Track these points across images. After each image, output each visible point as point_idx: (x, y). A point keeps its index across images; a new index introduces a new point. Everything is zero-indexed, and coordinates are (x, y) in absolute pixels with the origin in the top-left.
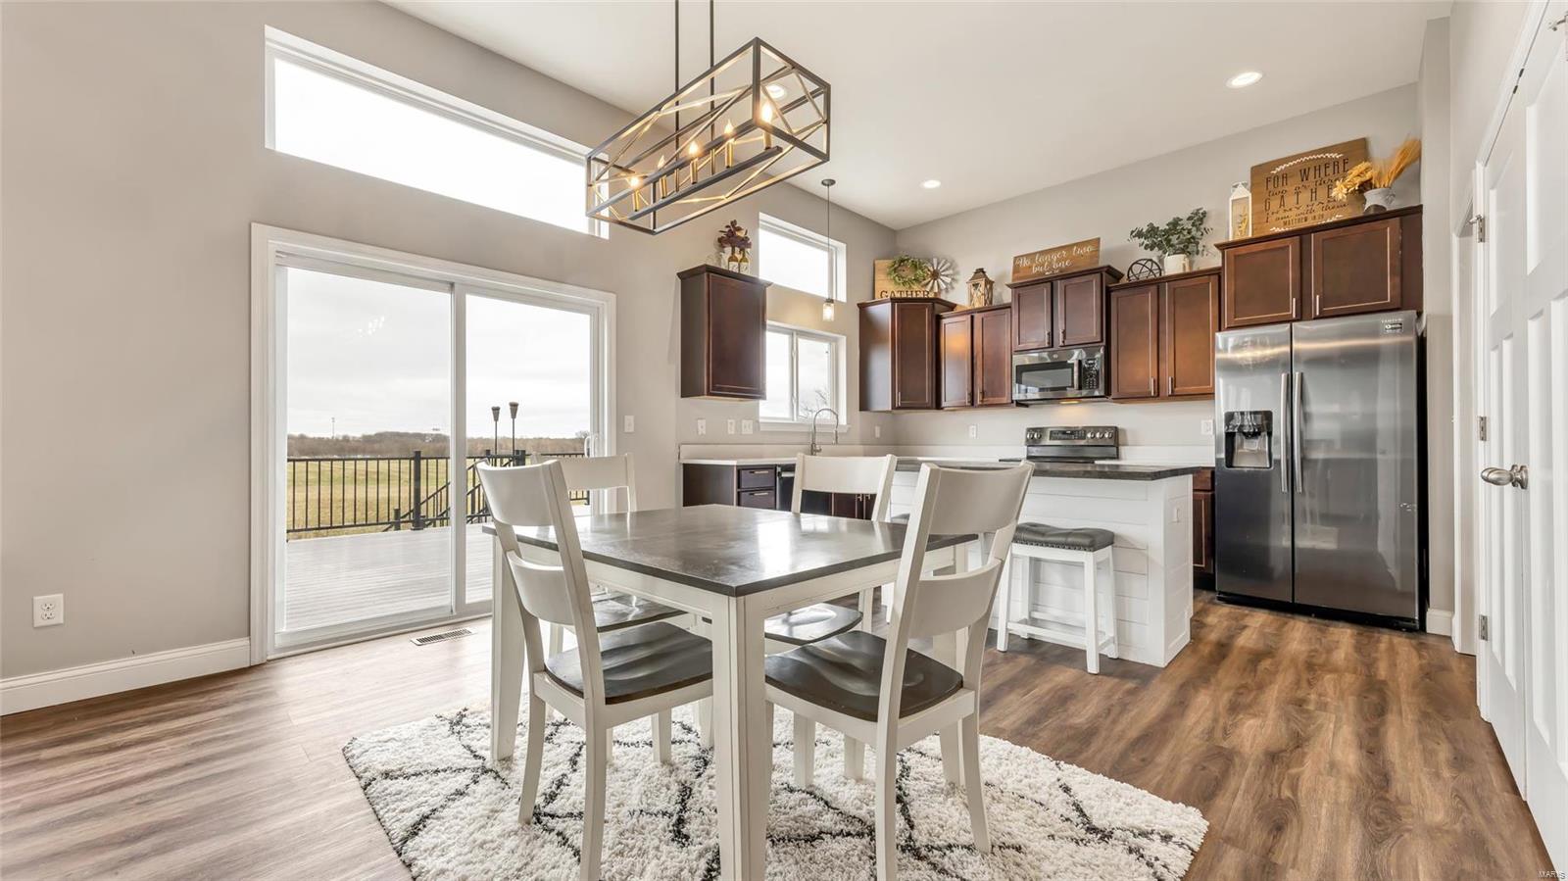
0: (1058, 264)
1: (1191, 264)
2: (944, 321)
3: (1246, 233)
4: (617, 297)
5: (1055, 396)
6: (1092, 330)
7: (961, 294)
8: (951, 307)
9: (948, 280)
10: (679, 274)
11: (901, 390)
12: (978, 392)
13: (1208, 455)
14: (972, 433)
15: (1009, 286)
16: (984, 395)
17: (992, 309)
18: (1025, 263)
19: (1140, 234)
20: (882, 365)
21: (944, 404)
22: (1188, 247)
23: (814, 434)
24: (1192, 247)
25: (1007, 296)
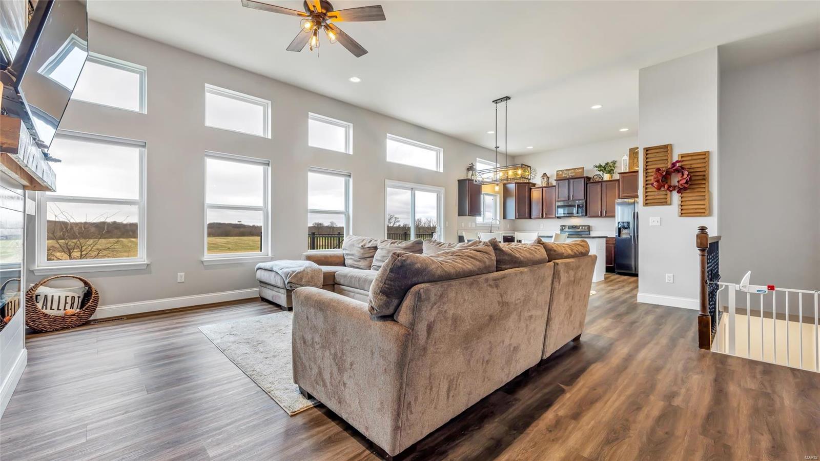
0: (571, 174)
1: (612, 177)
2: (532, 190)
3: (626, 169)
4: (445, 189)
5: (570, 215)
6: (581, 195)
7: (538, 180)
8: (534, 185)
9: (533, 175)
10: (458, 180)
11: (519, 212)
12: (544, 214)
13: (613, 234)
14: (542, 227)
15: (555, 180)
16: (546, 213)
17: (549, 186)
18: (561, 173)
19: (596, 167)
20: (512, 204)
21: (532, 217)
22: (610, 172)
23: (491, 227)
24: (612, 172)
25: (554, 183)
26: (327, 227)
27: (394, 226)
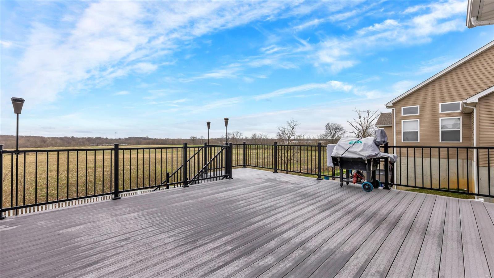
26: (199, 139)
27: (240, 138)
